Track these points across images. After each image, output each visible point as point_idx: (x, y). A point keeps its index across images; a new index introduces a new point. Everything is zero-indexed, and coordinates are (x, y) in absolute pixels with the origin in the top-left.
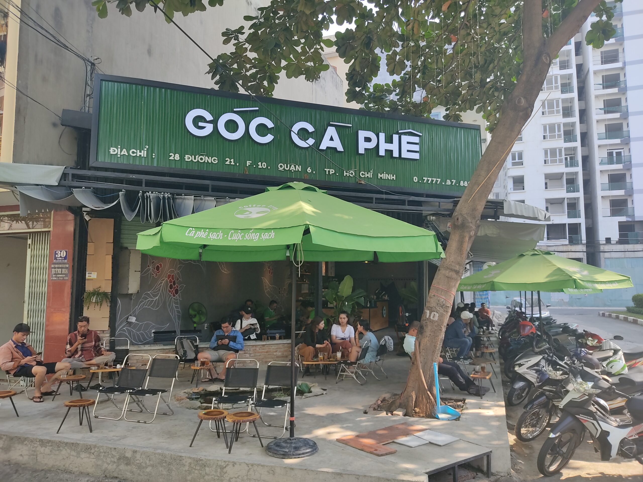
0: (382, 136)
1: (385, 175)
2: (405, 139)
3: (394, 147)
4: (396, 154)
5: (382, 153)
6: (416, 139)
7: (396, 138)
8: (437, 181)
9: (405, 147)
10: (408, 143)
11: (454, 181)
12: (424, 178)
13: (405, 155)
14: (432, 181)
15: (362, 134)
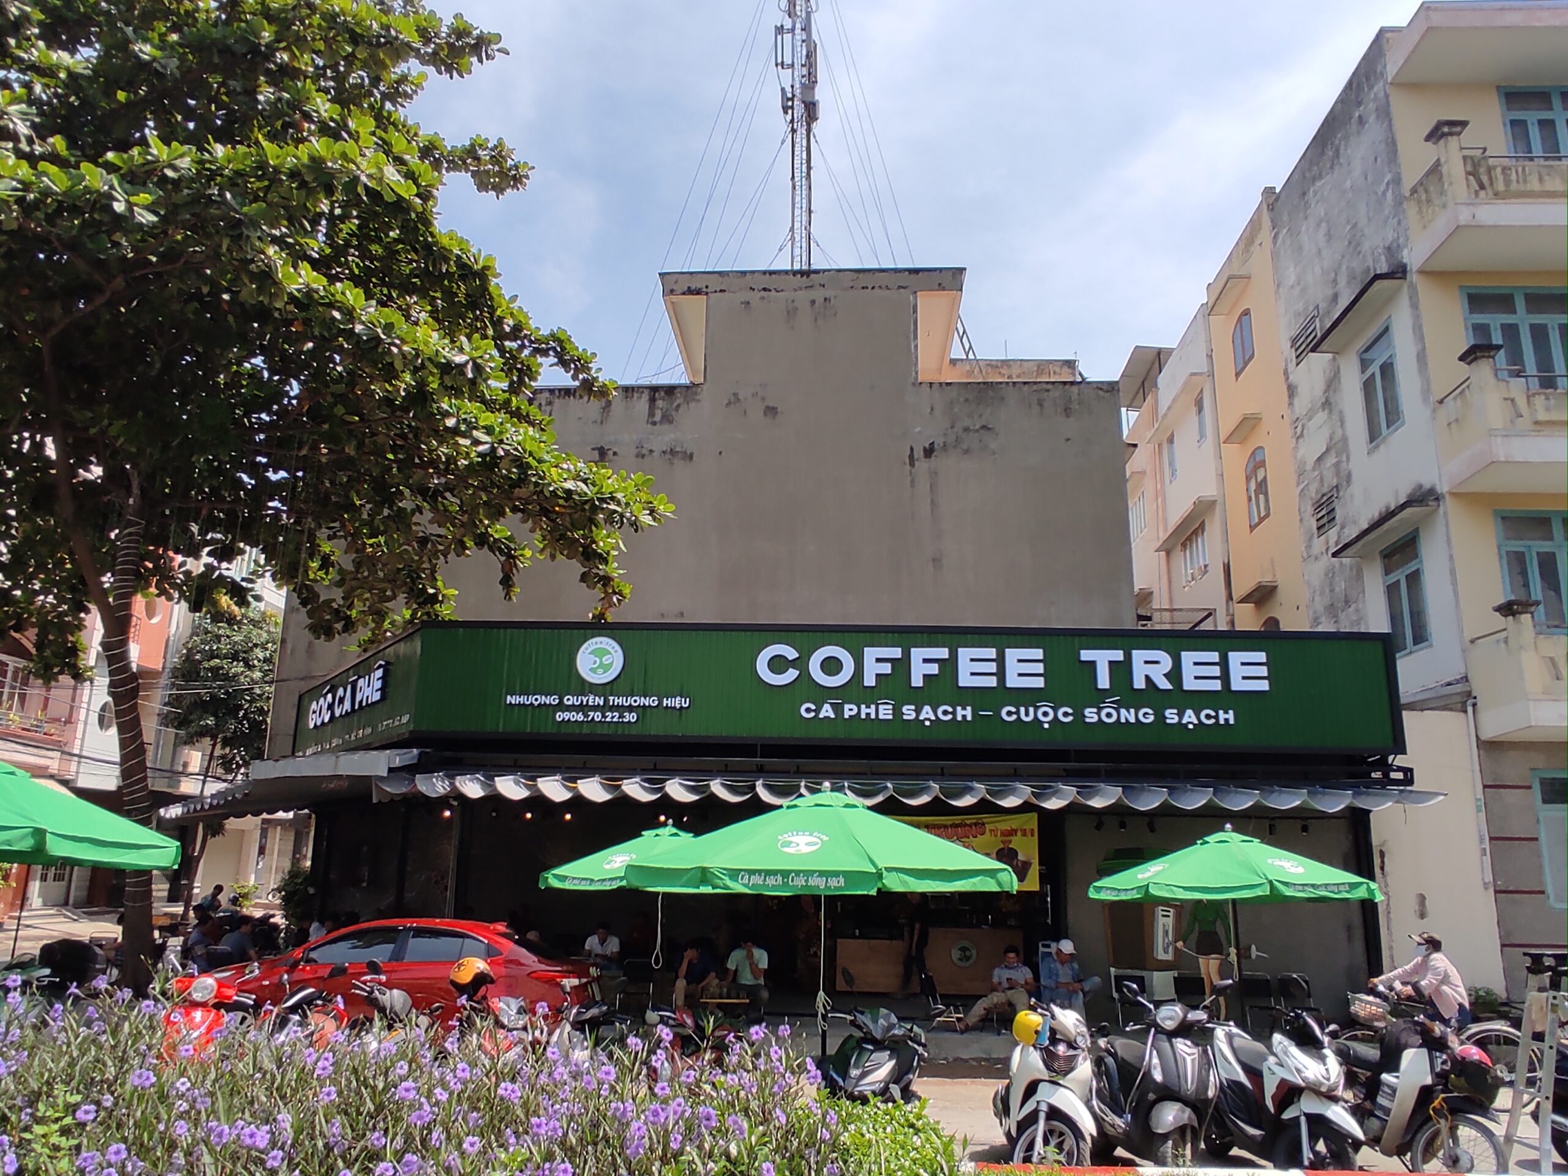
12: (384, 723)
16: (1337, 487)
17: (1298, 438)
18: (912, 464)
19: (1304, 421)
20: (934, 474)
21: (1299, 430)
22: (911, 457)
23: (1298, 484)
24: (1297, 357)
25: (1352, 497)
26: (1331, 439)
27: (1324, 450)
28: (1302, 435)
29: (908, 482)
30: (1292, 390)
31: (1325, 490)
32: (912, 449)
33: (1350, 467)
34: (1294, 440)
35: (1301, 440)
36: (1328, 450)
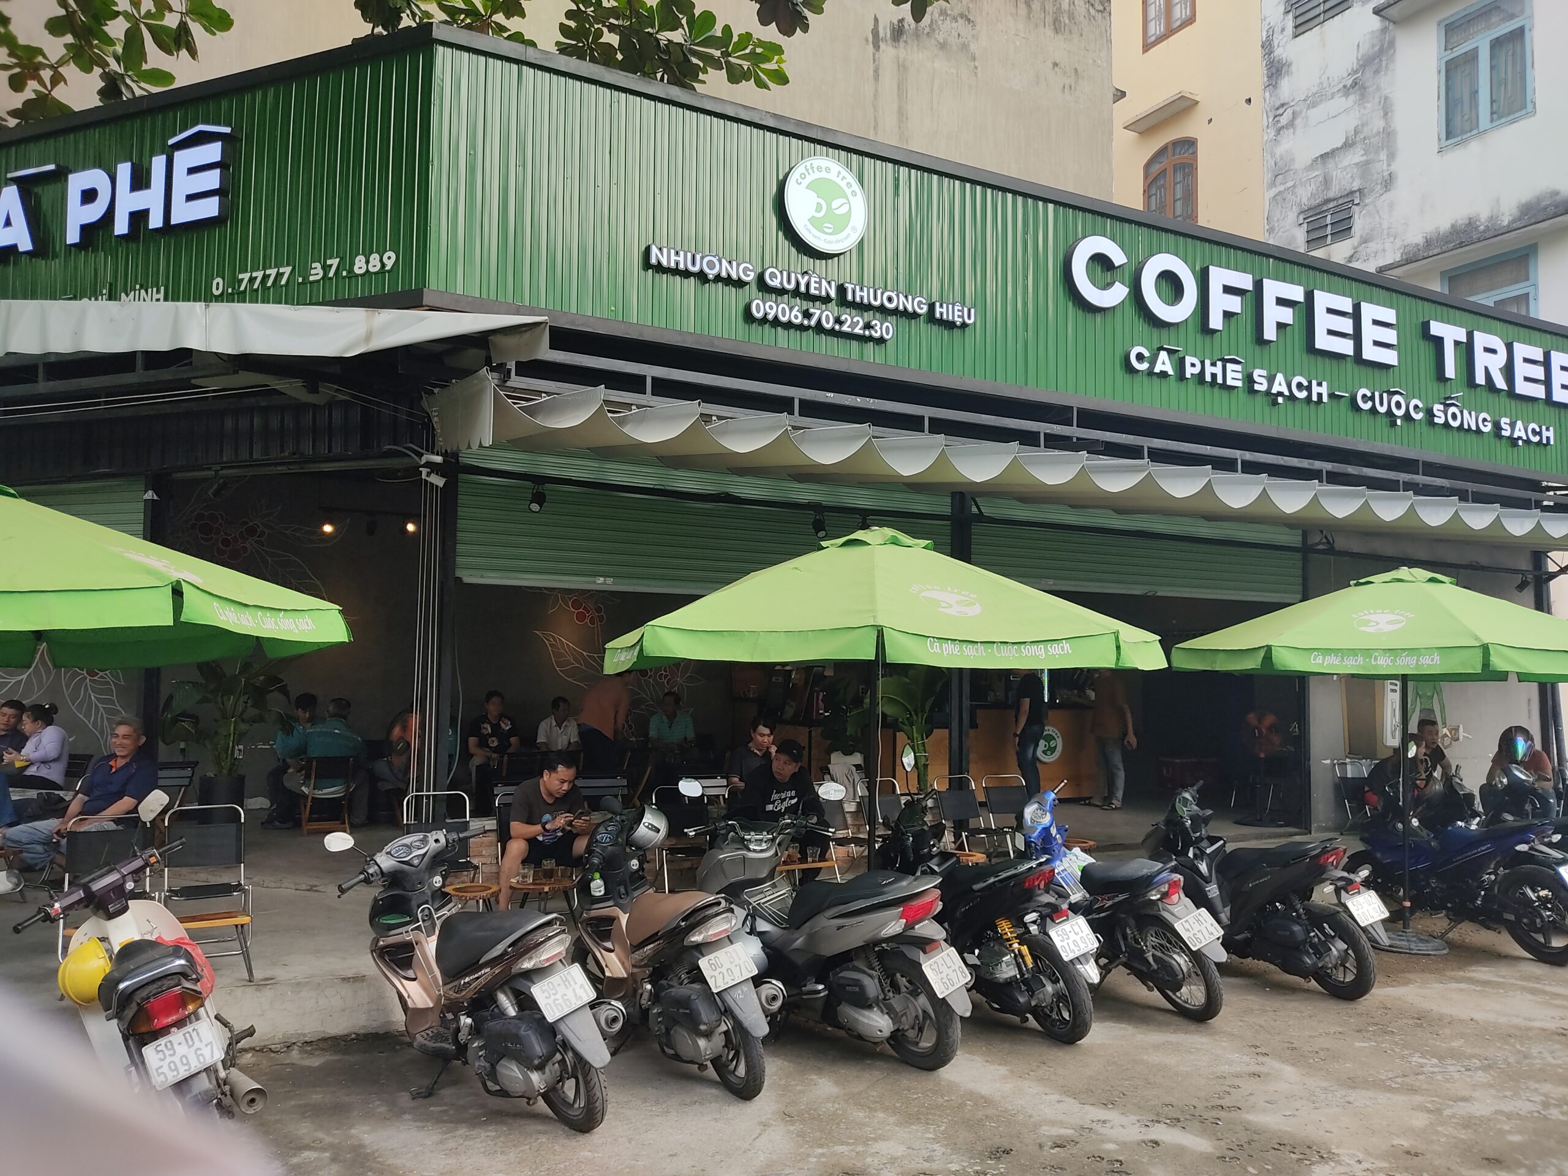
0: (124, 171)
1: (137, 292)
2: (185, 159)
3: (151, 200)
4: (156, 221)
5: (121, 227)
6: (212, 152)
7: (158, 163)
8: (279, 275)
9: (183, 184)
10: (192, 171)
11: (334, 262)
12: (241, 276)
13: (183, 213)
14: (266, 277)
15: (77, 182)
16: (1359, 190)
17: (1279, 131)
18: (877, 47)
19: (1297, 109)
20: (902, 67)
21: (1284, 120)
22: (875, 32)
23: (1273, 184)
24: (1296, 27)
25: (1391, 206)
26: (1356, 132)
27: (1339, 145)
28: (1291, 124)
29: (871, 72)
30: (1276, 70)
31: (1331, 195)
32: (876, 20)
33: (1393, 168)
34: (1272, 133)
35: (1285, 133)
36: (1348, 145)
